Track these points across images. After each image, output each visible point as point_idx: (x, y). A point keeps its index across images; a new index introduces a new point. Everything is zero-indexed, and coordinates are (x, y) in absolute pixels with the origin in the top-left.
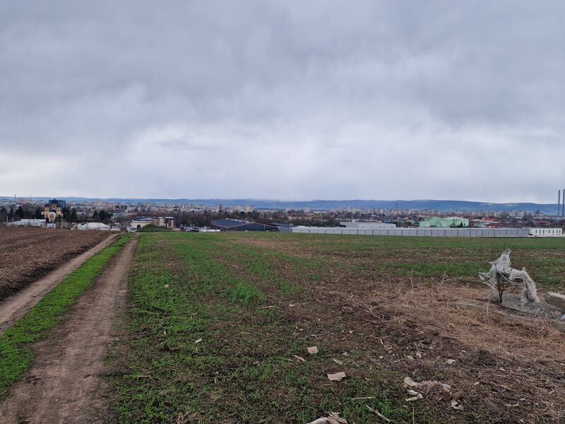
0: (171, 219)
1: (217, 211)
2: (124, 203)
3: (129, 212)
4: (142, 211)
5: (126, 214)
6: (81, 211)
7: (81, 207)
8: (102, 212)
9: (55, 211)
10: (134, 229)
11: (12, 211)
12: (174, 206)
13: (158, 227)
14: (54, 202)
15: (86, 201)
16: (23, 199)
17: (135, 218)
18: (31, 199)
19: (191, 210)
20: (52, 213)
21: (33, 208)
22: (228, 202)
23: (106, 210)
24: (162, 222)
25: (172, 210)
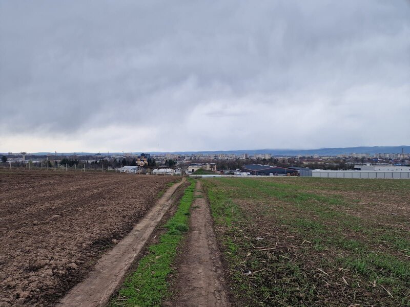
0: (214, 165)
1: (244, 158)
2: (183, 155)
3: (186, 160)
4: (195, 159)
5: (184, 162)
6: (159, 160)
7: (158, 158)
8: (170, 161)
9: (143, 161)
10: (190, 172)
11: (120, 161)
12: (214, 155)
13: (206, 171)
14: (143, 154)
15: (161, 154)
16: (127, 154)
17: (190, 164)
18: (131, 154)
19: (226, 158)
21: (131, 159)
22: (251, 152)
23: (173, 159)
24: (208, 167)
25: (213, 158)
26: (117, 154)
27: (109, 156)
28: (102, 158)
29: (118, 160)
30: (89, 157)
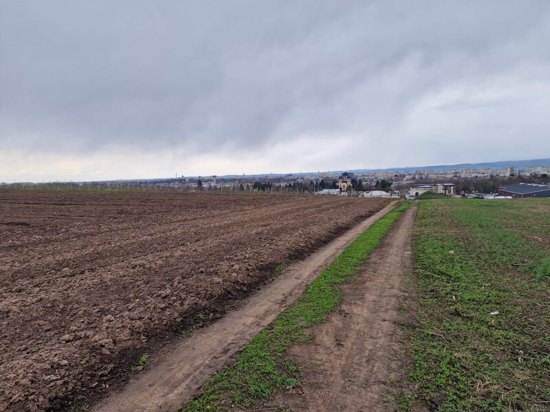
0: (450, 186)
1: (508, 174)
2: (402, 172)
3: (407, 180)
4: (420, 179)
5: (404, 182)
6: (366, 181)
7: (366, 178)
8: (383, 181)
9: (346, 182)
10: (412, 196)
11: (317, 183)
12: (454, 171)
13: (437, 194)
14: (345, 174)
15: (370, 171)
16: (323, 174)
17: (413, 186)
18: (328, 173)
19: (474, 175)
20: (344, 184)
21: (330, 180)
22: (524, 163)
23: (386, 179)
24: (440, 189)
25: (451, 176)
26: (312, 175)
27: (302, 176)
28: (294, 180)
29: (315, 182)
30: (279, 179)
